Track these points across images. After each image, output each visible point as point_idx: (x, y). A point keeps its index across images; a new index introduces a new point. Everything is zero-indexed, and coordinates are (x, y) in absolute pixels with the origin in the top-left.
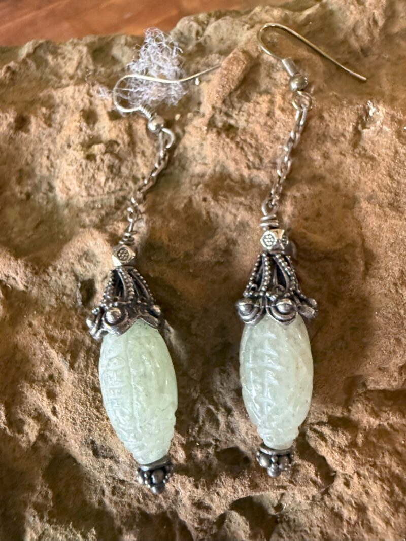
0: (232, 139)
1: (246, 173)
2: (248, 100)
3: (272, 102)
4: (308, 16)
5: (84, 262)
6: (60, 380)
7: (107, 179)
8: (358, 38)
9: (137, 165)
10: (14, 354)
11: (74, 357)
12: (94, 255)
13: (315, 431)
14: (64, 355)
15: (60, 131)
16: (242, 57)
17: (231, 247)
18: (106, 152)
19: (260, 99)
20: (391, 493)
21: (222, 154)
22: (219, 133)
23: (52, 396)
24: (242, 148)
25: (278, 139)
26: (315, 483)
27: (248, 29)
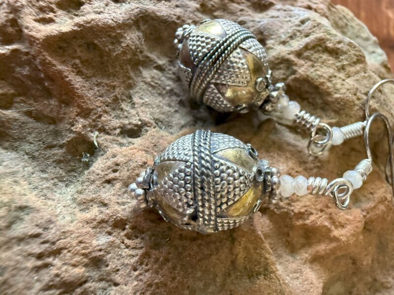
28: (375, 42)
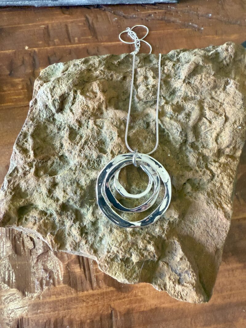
0: (190, 86)
1: (193, 95)
2: (195, 75)
3: (202, 76)
4: (212, 53)
5: (147, 117)
7: (152, 96)
8: (226, 61)
11: (146, 140)
12: (149, 115)
13: (210, 163)
14: (143, 139)
16: (194, 64)
18: (152, 88)
19: (198, 76)
20: (229, 179)
21: (187, 89)
22: (186, 84)
24: (193, 89)
25: (203, 87)
26: (209, 176)
27: (194, 56)
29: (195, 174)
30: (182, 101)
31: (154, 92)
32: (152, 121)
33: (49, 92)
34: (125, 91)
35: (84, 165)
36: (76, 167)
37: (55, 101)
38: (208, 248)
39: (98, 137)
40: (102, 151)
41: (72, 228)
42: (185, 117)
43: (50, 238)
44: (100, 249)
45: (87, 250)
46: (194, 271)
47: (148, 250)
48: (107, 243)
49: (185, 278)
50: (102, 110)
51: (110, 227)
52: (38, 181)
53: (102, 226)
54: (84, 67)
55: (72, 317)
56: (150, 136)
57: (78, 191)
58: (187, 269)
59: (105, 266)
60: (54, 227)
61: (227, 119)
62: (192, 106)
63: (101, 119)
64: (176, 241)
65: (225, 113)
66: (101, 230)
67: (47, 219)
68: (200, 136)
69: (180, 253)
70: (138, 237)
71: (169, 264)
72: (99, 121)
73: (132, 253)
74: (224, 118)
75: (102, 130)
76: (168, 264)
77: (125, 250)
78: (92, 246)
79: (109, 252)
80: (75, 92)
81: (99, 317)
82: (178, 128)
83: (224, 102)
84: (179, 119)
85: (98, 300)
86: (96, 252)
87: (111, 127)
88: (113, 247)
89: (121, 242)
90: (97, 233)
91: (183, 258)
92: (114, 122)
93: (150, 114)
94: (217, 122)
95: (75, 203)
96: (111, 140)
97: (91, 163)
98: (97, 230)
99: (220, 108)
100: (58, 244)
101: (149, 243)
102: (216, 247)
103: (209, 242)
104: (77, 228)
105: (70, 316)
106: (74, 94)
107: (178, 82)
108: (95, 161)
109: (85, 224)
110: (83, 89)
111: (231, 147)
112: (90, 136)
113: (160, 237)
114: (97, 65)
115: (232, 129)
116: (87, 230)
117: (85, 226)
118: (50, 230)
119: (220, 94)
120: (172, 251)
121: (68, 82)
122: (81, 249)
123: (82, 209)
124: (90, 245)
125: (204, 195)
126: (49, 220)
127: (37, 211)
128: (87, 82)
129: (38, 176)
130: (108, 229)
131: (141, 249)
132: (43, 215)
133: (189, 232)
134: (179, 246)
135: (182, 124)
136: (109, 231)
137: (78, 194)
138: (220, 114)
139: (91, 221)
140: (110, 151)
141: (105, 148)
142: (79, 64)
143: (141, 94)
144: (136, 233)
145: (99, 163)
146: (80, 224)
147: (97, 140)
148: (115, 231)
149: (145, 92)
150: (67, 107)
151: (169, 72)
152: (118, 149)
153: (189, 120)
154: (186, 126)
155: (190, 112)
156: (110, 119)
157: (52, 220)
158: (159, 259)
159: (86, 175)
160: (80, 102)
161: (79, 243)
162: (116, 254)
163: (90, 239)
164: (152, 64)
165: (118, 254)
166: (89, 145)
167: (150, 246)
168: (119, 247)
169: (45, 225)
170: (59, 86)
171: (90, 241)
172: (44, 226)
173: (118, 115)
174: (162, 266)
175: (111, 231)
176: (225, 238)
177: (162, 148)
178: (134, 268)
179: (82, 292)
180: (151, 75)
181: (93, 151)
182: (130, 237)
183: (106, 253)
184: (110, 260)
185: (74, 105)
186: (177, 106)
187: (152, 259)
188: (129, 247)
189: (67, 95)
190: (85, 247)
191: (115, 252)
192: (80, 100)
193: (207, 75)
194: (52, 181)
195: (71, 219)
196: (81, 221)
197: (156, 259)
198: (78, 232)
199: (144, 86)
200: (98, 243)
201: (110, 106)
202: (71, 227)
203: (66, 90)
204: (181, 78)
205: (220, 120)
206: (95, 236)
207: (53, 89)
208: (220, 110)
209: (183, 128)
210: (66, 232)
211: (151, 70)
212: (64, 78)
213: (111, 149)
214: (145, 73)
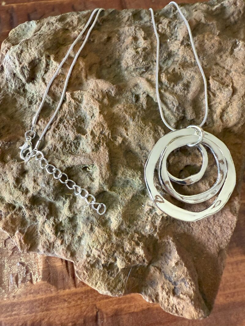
0: (190, 49)
3: (204, 37)
4: (217, 8)
5: (135, 88)
6: (129, 125)
7: (143, 61)
9: (153, 57)
10: (113, 116)
11: (134, 118)
12: (139, 86)
14: (131, 117)
15: (123, 43)
17: (189, 84)
18: (143, 51)
19: (200, 36)
21: (185, 53)
22: (185, 47)
23: (126, 129)
27: (195, 11)
28: (27, 23)
29: (194, 159)
30: (179, 69)
31: (144, 56)
32: (142, 93)
33: (15, 57)
34: (110, 56)
35: (59, 148)
36: (49, 150)
37: (24, 68)
38: (209, 249)
39: (76, 113)
40: (81, 131)
41: (46, 225)
42: (183, 88)
43: (18, 237)
44: (78, 251)
45: (63, 253)
46: (193, 279)
47: (136, 254)
48: (87, 244)
49: (181, 288)
50: (82, 80)
51: (90, 225)
52: (3, 168)
53: (81, 223)
54: (59, 26)
55: (51, 320)
56: (139, 112)
57: (51, 181)
58: (183, 276)
59: (84, 274)
60: (23, 222)
61: (234, 91)
62: (192, 74)
63: (79, 91)
64: (171, 241)
65: (233, 84)
66: (80, 228)
67: (15, 213)
68: (201, 112)
69: (175, 257)
70: (124, 237)
71: (163, 270)
72: (77, 93)
73: (117, 257)
74: (231, 89)
75: (81, 104)
76: (160, 270)
77: (108, 254)
78: (69, 248)
79: (88, 256)
80: (48, 57)
81: (83, 320)
82: (174, 102)
83: (232, 70)
84: (175, 91)
85: (82, 299)
86: (73, 255)
87: (92, 101)
88: (94, 250)
89: (104, 244)
90: (75, 231)
91: (179, 263)
92: (95, 95)
93: (140, 84)
94: (223, 94)
95: (48, 195)
96: (92, 117)
97: (68, 145)
98: (75, 227)
99: (226, 76)
100: (28, 245)
101: (138, 244)
102: (219, 247)
103: (210, 240)
104: (51, 226)
105: (49, 318)
106: (46, 60)
107: (174, 45)
108: (72, 143)
109: (60, 220)
110: (57, 53)
111: (240, 125)
112: (67, 112)
113: (151, 236)
114: (75, 23)
115: (241, 103)
116: (63, 227)
117: (61, 222)
118: (19, 227)
119: (226, 59)
120: (166, 253)
121: (38, 44)
122: (56, 250)
123: (57, 202)
124: (66, 246)
125: (205, 185)
126: (18, 215)
127: (3, 204)
128: (62, 45)
129: (4, 162)
130: (87, 227)
131: (127, 253)
132: (10, 209)
133: (186, 230)
134: (175, 247)
135: (179, 97)
136: (89, 229)
137: (51, 184)
138: (226, 84)
139: (67, 217)
140: (90, 131)
141: (85, 127)
142: (54, 22)
143: (129, 59)
144: (123, 232)
145: (78, 146)
146: (54, 220)
147: (75, 117)
148: (96, 229)
149: (134, 56)
150: (39, 75)
151: (164, 31)
152: (100, 129)
153: (188, 92)
154: (183, 100)
155: (189, 82)
156: (91, 91)
157: (21, 215)
158: (150, 264)
159: (60, 161)
160: (55, 69)
161: (53, 243)
162: (97, 258)
163: (66, 239)
164: (143, 22)
165: (100, 259)
166: (65, 124)
167: (138, 248)
168: (100, 250)
169: (13, 220)
170: (28, 50)
171: (67, 241)
172: (11, 223)
173: (100, 86)
174: (154, 272)
175: (92, 229)
176: (230, 237)
177: (155, 128)
178: (119, 276)
179: (64, 290)
180: (141, 35)
181: (70, 131)
182: (114, 237)
183: (85, 257)
184: (89, 266)
185: (48, 74)
186: (173, 74)
187: (141, 264)
188: (113, 250)
189: (38, 61)
190: (61, 248)
191: (96, 256)
192: (54, 67)
193: (211, 36)
194: (20, 167)
195: (44, 214)
196: (57, 216)
197: (146, 264)
198: (51, 231)
199: (133, 49)
200: (76, 243)
201: (91, 74)
202: (44, 223)
203: (36, 55)
204: (178, 38)
205: (225, 93)
206: (73, 235)
207: (21, 54)
208: (226, 79)
209: (181, 102)
210: (39, 230)
211: (141, 30)
212: (34, 40)
213: (91, 130)
214: (134, 33)
